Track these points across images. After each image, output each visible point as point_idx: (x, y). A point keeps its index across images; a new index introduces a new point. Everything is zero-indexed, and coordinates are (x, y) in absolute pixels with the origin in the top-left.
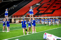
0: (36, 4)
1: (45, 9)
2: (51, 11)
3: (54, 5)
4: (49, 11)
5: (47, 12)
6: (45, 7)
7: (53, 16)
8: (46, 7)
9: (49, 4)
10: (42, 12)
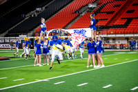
0: (87, 5)
1: (110, 17)
2: (123, 22)
3: (130, 8)
4: (117, 22)
5: (115, 24)
6: (108, 13)
7: (127, 33)
8: (112, 13)
9: (118, 6)
10: (104, 23)
